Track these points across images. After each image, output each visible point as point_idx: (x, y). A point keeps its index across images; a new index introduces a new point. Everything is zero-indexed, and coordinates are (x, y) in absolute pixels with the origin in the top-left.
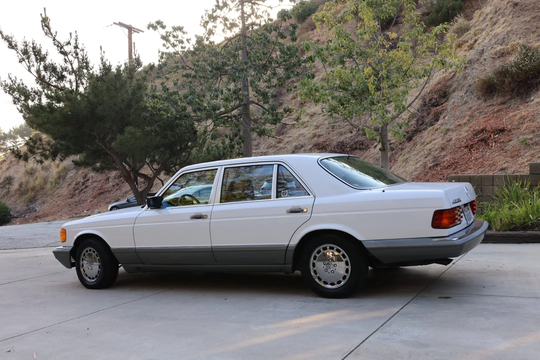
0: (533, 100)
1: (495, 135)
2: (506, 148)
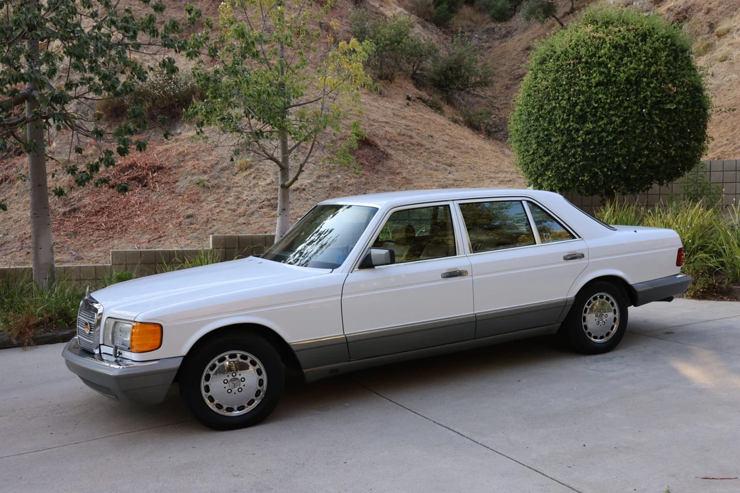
0: (180, 133)
1: (153, 173)
2: (177, 191)
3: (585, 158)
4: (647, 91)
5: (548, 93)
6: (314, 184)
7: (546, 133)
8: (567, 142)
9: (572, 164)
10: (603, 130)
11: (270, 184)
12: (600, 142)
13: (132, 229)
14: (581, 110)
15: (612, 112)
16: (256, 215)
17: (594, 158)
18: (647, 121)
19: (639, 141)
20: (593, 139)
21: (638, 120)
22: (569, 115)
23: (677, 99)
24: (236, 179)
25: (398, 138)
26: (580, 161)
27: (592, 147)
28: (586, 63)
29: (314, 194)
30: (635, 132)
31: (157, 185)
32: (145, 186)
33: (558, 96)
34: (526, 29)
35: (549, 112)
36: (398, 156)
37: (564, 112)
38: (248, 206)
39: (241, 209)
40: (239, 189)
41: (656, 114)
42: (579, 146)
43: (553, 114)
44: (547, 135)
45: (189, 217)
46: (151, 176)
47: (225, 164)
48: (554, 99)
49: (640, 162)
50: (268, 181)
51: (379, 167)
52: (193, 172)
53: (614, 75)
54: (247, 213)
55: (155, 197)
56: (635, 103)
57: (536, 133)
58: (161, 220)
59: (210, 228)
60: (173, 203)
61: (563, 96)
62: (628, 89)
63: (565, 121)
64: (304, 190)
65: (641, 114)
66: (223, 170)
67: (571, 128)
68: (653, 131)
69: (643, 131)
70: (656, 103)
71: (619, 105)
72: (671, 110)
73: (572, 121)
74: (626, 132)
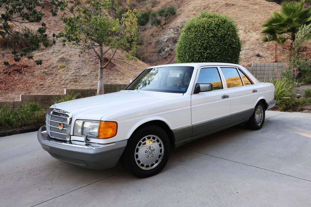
0: (34, 54)
1: (24, 68)
2: (35, 75)
4: (227, 40)
5: (193, 39)
6: (90, 74)
8: (200, 57)
10: (214, 53)
11: (73, 73)
12: (212, 57)
13: (16, 89)
14: (205, 46)
15: (216, 47)
16: (69, 85)
18: (226, 50)
20: (209, 56)
21: (224, 50)
22: (201, 47)
23: (235, 44)
24: (59, 71)
25: (117, 59)
27: (209, 59)
28: (207, 29)
29: (90, 77)
30: (223, 54)
31: (26, 73)
32: (21, 73)
33: (197, 41)
34: (151, 28)
35: (193, 46)
36: (118, 65)
37: (199, 46)
38: (65, 81)
39: (63, 82)
40: (61, 75)
41: (230, 48)
42: (204, 58)
44: (192, 54)
45: (41, 85)
46: (23, 69)
47: (54, 66)
48: (195, 42)
50: (72, 72)
51: (112, 69)
52: (41, 68)
53: (217, 34)
54: (65, 84)
55: (25, 77)
56: (223, 44)
57: (188, 53)
58: (29, 86)
59: (51, 89)
60: (34, 80)
61: (199, 41)
62: (221, 39)
63: (200, 49)
64: (86, 76)
65: (225, 48)
66: (53, 68)
67: (202, 52)
68: (229, 54)
69: (226, 54)
70: (230, 45)
71: (218, 45)
72: (234, 47)
73: (202, 50)
74: (221, 54)
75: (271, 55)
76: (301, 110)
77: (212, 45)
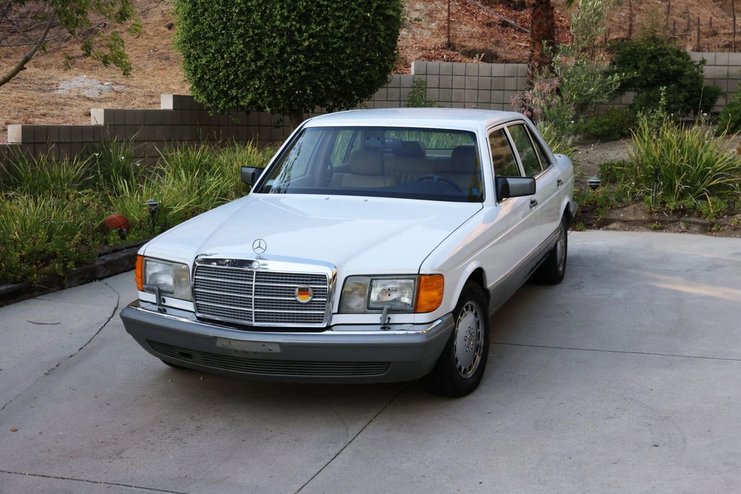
3: (308, 68)
7: (256, 31)
8: (286, 45)
9: (291, 73)
10: (332, 35)
12: (326, 49)
14: (305, 8)
17: (317, 68)
18: (370, 27)
19: (363, 51)
20: (319, 44)
21: (363, 26)
26: (300, 71)
27: (317, 54)
30: (359, 40)
41: (379, 20)
42: (300, 52)
43: (266, 8)
44: (256, 35)
49: (362, 76)
63: (285, 19)
65: (367, 19)
67: (293, 28)
68: (376, 40)
69: (367, 39)
70: (379, 7)
71: (344, 6)
72: (390, 17)
73: (293, 20)
74: (352, 39)
75: (428, 19)
76: (604, 224)
77: (327, 6)
